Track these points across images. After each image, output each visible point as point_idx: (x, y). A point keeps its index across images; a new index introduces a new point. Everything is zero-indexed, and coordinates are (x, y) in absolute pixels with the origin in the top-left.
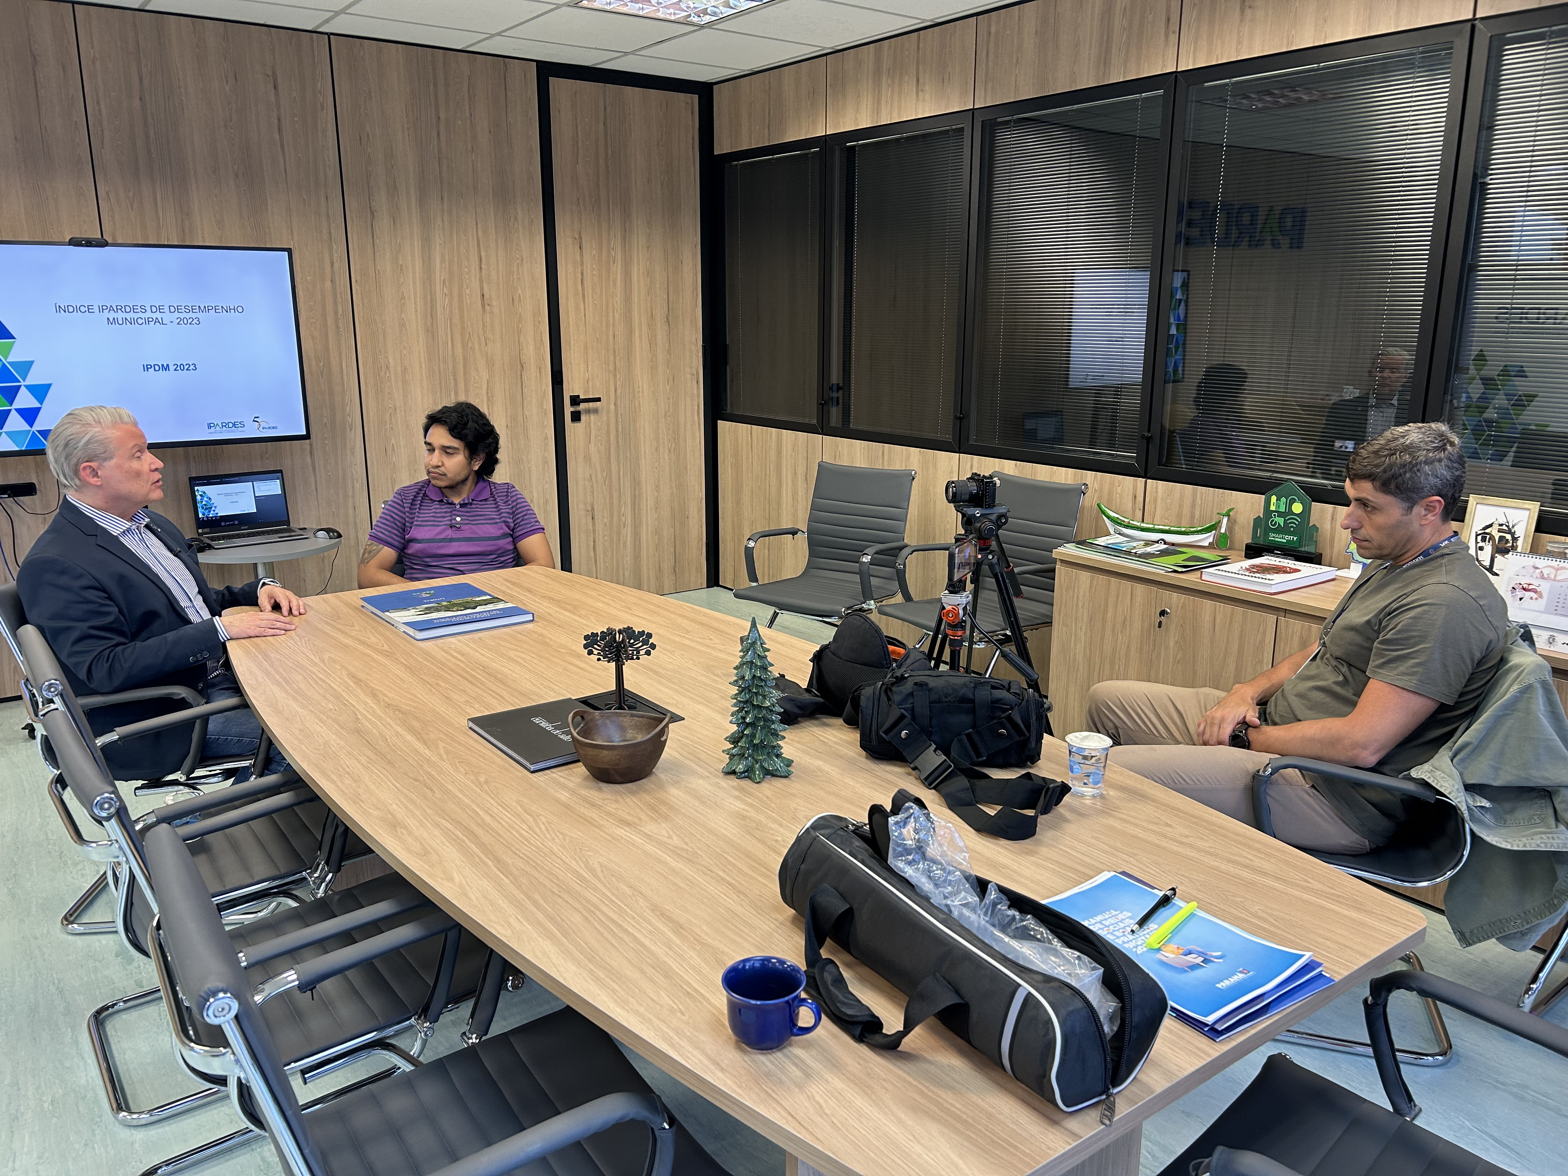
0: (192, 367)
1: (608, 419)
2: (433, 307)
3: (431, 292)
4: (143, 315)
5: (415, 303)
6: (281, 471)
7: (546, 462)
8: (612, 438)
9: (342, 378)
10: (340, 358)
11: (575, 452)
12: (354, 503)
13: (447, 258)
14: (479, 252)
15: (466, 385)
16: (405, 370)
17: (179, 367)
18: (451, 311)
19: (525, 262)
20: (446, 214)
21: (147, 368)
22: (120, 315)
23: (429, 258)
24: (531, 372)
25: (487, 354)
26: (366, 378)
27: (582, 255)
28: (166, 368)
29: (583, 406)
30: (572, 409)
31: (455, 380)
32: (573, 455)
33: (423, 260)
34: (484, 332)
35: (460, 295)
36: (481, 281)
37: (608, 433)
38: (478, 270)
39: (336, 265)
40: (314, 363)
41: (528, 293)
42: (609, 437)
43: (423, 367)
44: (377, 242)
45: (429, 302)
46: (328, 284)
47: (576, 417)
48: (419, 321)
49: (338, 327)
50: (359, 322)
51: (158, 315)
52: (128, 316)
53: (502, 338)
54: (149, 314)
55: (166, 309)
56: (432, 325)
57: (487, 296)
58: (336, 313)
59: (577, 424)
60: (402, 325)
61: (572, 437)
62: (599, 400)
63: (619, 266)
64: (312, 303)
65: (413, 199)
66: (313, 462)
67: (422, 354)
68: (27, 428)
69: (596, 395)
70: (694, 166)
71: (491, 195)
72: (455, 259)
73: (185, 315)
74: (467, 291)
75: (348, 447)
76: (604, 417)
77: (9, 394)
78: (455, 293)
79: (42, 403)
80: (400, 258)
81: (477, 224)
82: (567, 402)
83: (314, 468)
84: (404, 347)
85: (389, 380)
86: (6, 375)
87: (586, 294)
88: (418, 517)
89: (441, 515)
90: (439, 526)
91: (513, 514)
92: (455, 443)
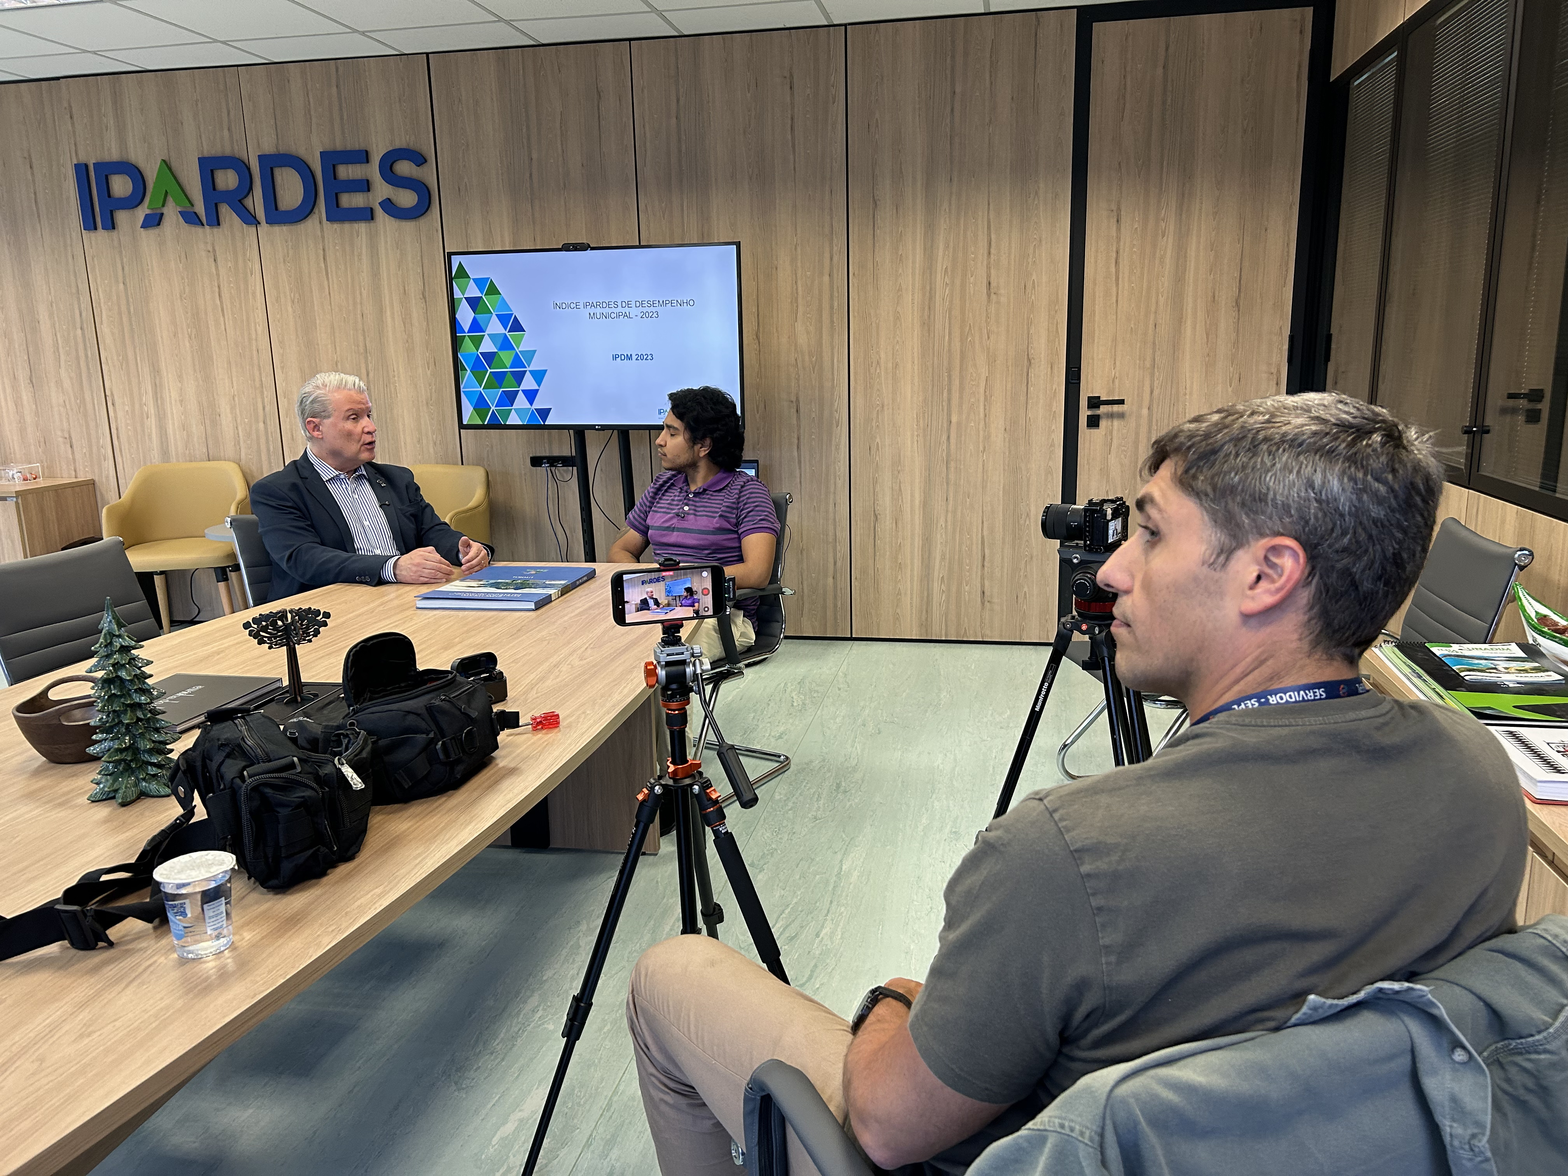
0: (650, 357)
1: (1138, 426)
2: (931, 298)
3: (931, 282)
4: (615, 310)
5: (913, 294)
6: (757, 462)
7: (1049, 472)
8: (1142, 449)
9: (833, 374)
10: (832, 353)
11: (1088, 463)
12: (835, 500)
13: (951, 244)
14: (989, 235)
15: (961, 383)
16: (896, 366)
17: (640, 357)
18: (951, 303)
19: (1044, 242)
20: (954, 197)
21: (615, 357)
22: (598, 311)
23: (932, 247)
24: (1040, 371)
25: (988, 349)
26: (855, 373)
27: (1119, 229)
28: (629, 358)
29: (1103, 409)
30: (1089, 413)
31: (950, 377)
32: (1086, 467)
33: (925, 249)
34: (987, 323)
35: (963, 284)
36: (989, 268)
38: (986, 255)
39: (835, 258)
40: (807, 358)
41: (1044, 279)
42: (1137, 448)
43: (916, 362)
44: (878, 232)
45: (928, 294)
46: (826, 278)
47: (1093, 422)
48: (916, 313)
49: (832, 322)
50: (854, 317)
51: (627, 310)
52: (605, 311)
53: (1008, 331)
54: (620, 309)
55: (633, 305)
56: (929, 318)
57: (993, 284)
58: (832, 307)
59: (1094, 431)
60: (897, 318)
61: (1087, 445)
62: (1122, 402)
63: (1171, 240)
64: (809, 298)
65: (919, 184)
66: (799, 456)
67: (916, 349)
68: (529, 406)
69: (1119, 395)
70: (1298, 101)
71: (1008, 170)
72: (961, 245)
73: (647, 309)
74: (972, 279)
75: (833, 443)
76: (1132, 423)
77: (519, 377)
78: (958, 282)
79: (539, 386)
80: (901, 247)
81: (989, 204)
82: (1083, 403)
83: (800, 462)
84: (898, 342)
85: (879, 376)
86: (517, 361)
87: (1120, 277)
88: (658, 503)
89: (675, 503)
90: (669, 513)
91: (737, 509)
92: (677, 423)
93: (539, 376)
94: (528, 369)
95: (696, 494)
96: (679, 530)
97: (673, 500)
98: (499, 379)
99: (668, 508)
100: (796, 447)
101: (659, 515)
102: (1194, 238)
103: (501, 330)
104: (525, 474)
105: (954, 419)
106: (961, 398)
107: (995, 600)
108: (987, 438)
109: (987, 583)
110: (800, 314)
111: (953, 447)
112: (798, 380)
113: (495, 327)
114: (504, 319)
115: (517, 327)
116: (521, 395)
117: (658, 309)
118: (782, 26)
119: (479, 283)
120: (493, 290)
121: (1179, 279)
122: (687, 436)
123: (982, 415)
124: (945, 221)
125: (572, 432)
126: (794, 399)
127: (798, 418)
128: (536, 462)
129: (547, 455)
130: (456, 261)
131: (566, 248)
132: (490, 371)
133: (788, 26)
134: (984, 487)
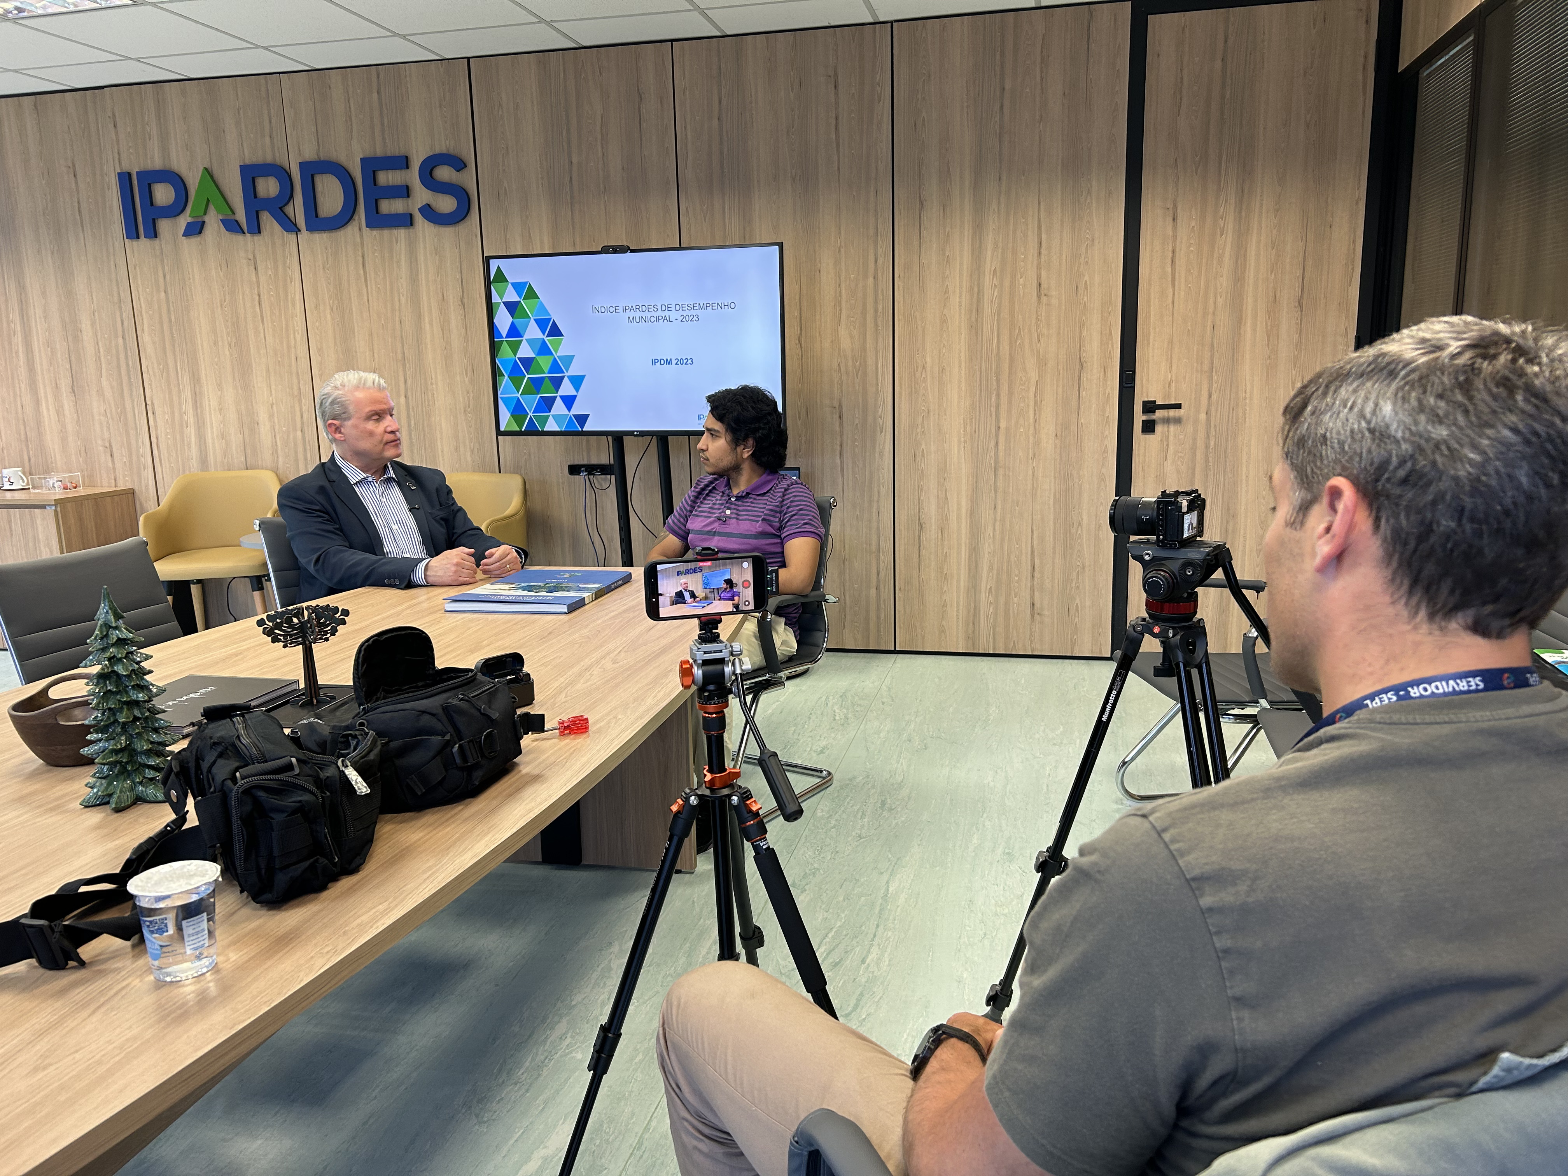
0: (690, 361)
1: (1195, 431)
2: (979, 301)
3: (979, 284)
4: (654, 314)
5: (960, 296)
6: (798, 469)
7: (1102, 479)
8: (1200, 456)
9: (877, 379)
10: (877, 359)
11: (1143, 470)
12: (878, 508)
14: (1040, 235)
15: (1010, 387)
16: (942, 370)
17: (680, 362)
18: (1000, 304)
19: (1096, 242)
20: (1003, 196)
21: (654, 362)
22: (638, 314)
23: (980, 247)
24: (1093, 373)
25: (1038, 352)
26: (900, 378)
27: (1175, 228)
28: (669, 362)
29: (1159, 414)
30: (1145, 418)
31: (998, 381)
32: (1141, 474)
33: (973, 250)
34: (1038, 326)
35: (1012, 286)
36: (1039, 268)
37: (1194, 449)
38: (1036, 255)
39: (880, 260)
40: (850, 363)
41: (1097, 279)
42: (1194, 454)
43: (963, 366)
44: (924, 233)
45: (975, 295)
46: (871, 281)
47: (1149, 427)
48: (963, 316)
49: (876, 325)
50: (900, 320)
51: (667, 313)
52: (644, 315)
53: (1059, 333)
54: (659, 313)
55: (673, 309)
56: (977, 320)
57: (1044, 286)
58: (876, 311)
59: (1149, 437)
60: (944, 321)
61: (1142, 451)
62: (1178, 406)
63: (1229, 240)
64: (853, 302)
65: (967, 183)
66: (842, 463)
67: (963, 354)
68: (566, 412)
69: (1176, 400)
70: (1365, 94)
71: (1059, 168)
72: (1010, 245)
73: (687, 312)
74: (1021, 281)
75: (877, 450)
76: (1190, 428)
77: (557, 383)
78: (1007, 283)
79: (577, 391)
80: (948, 249)
81: (1039, 203)
82: (1138, 408)
83: (842, 470)
84: (944, 345)
85: (925, 380)
86: (555, 367)
87: (1177, 275)
88: (699, 507)
89: (716, 507)
90: (710, 517)
91: (781, 512)
92: (717, 426)
93: (577, 381)
94: (566, 374)
95: (738, 498)
96: (720, 534)
97: (714, 504)
98: (537, 384)
99: (709, 512)
100: (838, 453)
101: (700, 519)
102: (1254, 235)
103: (539, 336)
104: (563, 483)
105: (1003, 425)
106: (1010, 402)
107: (1046, 613)
108: (1037, 443)
109: (1037, 594)
110: (844, 317)
111: (1001, 454)
112: (841, 385)
113: (533, 332)
114: (542, 324)
115: (555, 331)
116: (559, 403)
117: (699, 312)
118: (827, 24)
119: (518, 287)
120: (531, 294)
121: (1238, 278)
122: (729, 438)
123: (1032, 420)
124: (994, 221)
125: (610, 438)
126: (836, 405)
127: (841, 425)
128: (574, 470)
129: (585, 462)
130: (494, 265)
131: (605, 250)
132: (527, 376)
133: (833, 24)
134: (1034, 495)
